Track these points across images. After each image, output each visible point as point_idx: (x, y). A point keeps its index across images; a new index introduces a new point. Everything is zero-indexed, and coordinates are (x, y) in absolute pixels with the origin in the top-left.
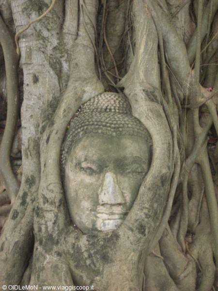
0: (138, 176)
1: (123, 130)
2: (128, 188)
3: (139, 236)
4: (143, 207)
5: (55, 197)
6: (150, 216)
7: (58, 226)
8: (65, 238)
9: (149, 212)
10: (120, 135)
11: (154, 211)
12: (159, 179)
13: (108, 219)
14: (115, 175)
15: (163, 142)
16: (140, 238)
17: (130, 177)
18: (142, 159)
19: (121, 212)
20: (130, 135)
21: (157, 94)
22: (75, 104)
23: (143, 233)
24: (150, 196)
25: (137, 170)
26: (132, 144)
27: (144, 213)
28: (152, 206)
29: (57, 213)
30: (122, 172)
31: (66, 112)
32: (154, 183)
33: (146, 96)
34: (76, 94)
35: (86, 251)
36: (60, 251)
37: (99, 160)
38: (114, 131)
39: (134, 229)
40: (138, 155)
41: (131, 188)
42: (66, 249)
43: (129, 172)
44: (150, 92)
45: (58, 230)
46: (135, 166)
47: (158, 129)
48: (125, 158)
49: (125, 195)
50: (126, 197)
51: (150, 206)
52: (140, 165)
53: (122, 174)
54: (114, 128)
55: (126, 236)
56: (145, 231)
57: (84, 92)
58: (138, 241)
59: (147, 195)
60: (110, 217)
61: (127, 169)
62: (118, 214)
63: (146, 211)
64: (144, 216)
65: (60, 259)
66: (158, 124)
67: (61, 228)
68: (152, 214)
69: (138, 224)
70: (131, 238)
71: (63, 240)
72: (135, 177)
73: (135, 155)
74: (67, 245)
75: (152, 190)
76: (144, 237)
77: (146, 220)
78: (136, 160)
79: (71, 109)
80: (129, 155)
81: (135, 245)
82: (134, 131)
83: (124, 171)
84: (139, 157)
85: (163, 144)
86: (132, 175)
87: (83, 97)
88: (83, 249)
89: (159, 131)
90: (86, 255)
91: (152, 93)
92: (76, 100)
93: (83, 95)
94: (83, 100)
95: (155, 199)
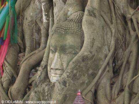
0: (73, 55)
1: (68, 31)
2: (66, 61)
3: (63, 86)
4: (67, 72)
5: (43, 64)
6: (70, 77)
7: (41, 78)
8: (41, 84)
9: (69, 74)
10: (66, 33)
11: (73, 74)
12: (81, 57)
13: (54, 77)
14: (59, 54)
15: (88, 38)
16: (64, 88)
17: (69, 56)
18: (75, 47)
19: (60, 74)
20: (71, 33)
21: (95, 12)
22: (63, 17)
23: (65, 86)
24: (73, 66)
25: (72, 52)
26: (70, 38)
27: (67, 75)
28: (72, 72)
29: (42, 72)
30: (64, 52)
31: (58, 21)
32: (77, 60)
33: (88, 13)
34: (65, 12)
35: (47, 92)
36: (37, 91)
37: (55, 46)
38: (64, 31)
39: (61, 83)
40: (73, 44)
41: (67, 62)
42: (40, 90)
43: (68, 53)
44: (91, 11)
45: (40, 80)
46: (70, 50)
47: (87, 31)
48: (65, 45)
49: (64, 65)
50: (64, 66)
51: (71, 71)
52: (74, 50)
53: (64, 54)
54: (65, 29)
55: (57, 86)
56: (66, 84)
57: (68, 11)
58: (62, 89)
59: (71, 65)
60: (55, 76)
61: (67, 51)
62: (59, 74)
63: (68, 74)
64: (66, 76)
65: (35, 95)
66: (87, 28)
67: (41, 80)
68: (71, 75)
69: (63, 81)
70: (59, 87)
71: (40, 85)
72: (71, 56)
73: (70, 44)
74: (41, 88)
75: (74, 63)
76: (66, 88)
77: (67, 78)
78: (71, 47)
79: (61, 20)
80: (68, 44)
81: (61, 91)
82: (74, 32)
83: (65, 52)
84: (73, 45)
85: (88, 39)
86: (70, 54)
87: (68, 13)
88: (46, 91)
89: (87, 32)
90: (46, 94)
91: (92, 11)
92: (64, 15)
93: (68, 12)
94: (68, 15)
95: (75, 68)
